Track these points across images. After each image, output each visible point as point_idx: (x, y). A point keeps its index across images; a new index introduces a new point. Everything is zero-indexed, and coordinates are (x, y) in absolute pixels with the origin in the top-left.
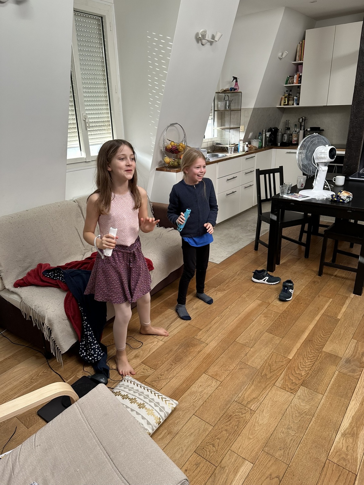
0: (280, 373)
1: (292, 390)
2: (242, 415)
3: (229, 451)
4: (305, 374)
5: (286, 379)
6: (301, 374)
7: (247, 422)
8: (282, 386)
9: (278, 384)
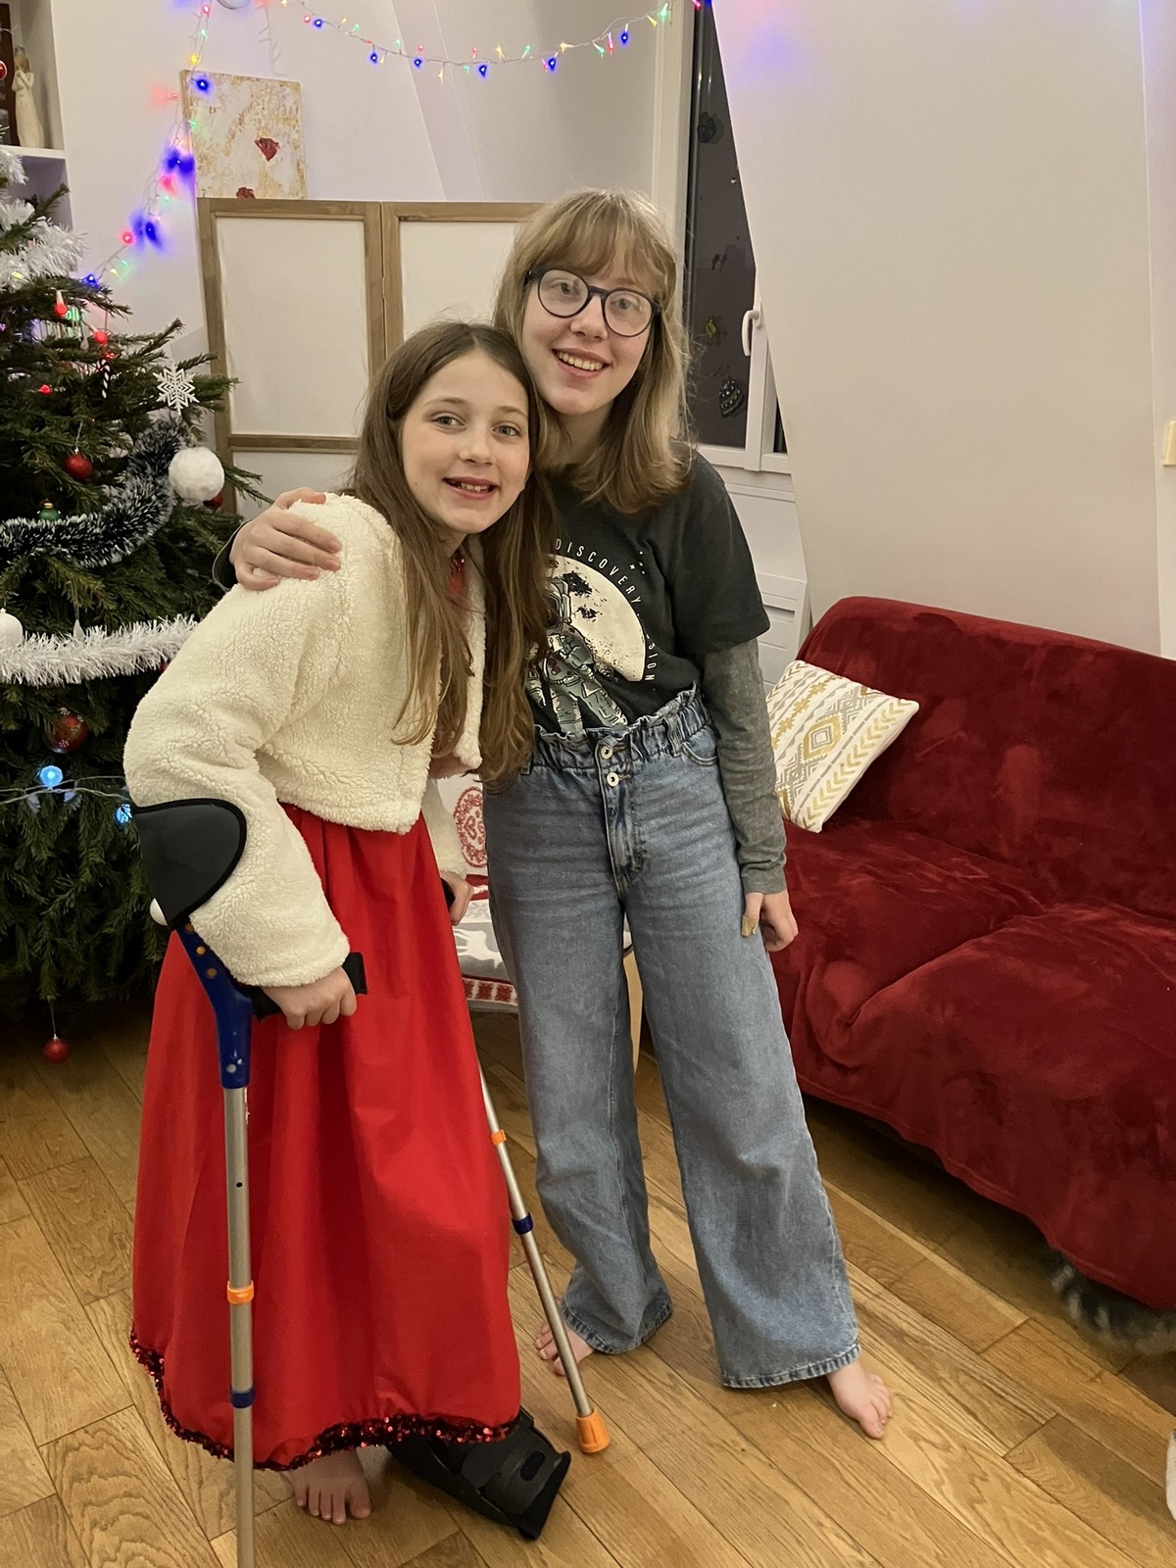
0: (170, 1452)
1: (68, 1449)
2: (103, 1272)
3: (29, 1212)
4: (91, 1543)
5: (128, 1459)
6: (104, 1529)
7: (71, 1273)
8: (105, 1426)
9: (127, 1421)
